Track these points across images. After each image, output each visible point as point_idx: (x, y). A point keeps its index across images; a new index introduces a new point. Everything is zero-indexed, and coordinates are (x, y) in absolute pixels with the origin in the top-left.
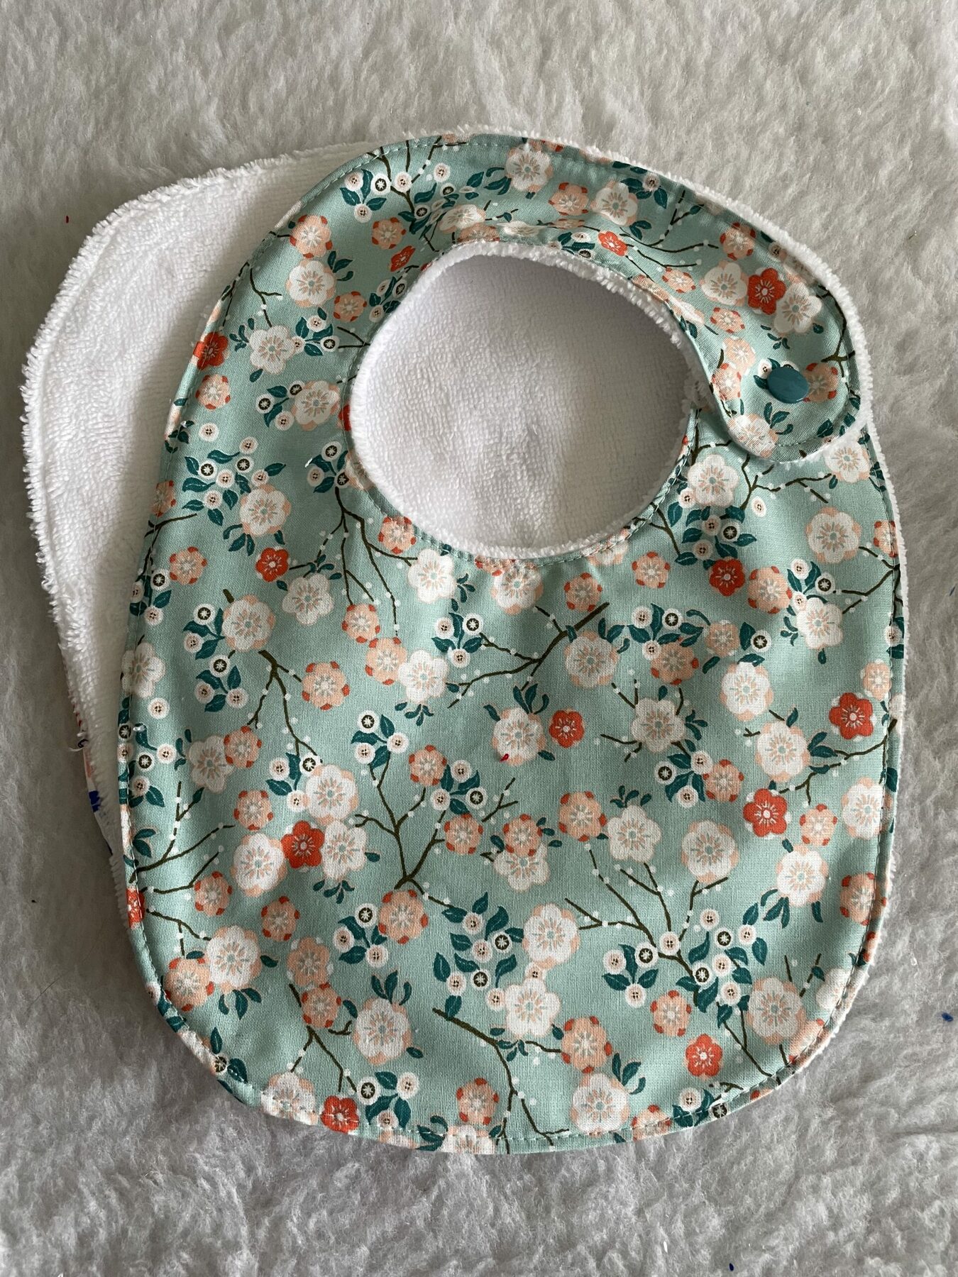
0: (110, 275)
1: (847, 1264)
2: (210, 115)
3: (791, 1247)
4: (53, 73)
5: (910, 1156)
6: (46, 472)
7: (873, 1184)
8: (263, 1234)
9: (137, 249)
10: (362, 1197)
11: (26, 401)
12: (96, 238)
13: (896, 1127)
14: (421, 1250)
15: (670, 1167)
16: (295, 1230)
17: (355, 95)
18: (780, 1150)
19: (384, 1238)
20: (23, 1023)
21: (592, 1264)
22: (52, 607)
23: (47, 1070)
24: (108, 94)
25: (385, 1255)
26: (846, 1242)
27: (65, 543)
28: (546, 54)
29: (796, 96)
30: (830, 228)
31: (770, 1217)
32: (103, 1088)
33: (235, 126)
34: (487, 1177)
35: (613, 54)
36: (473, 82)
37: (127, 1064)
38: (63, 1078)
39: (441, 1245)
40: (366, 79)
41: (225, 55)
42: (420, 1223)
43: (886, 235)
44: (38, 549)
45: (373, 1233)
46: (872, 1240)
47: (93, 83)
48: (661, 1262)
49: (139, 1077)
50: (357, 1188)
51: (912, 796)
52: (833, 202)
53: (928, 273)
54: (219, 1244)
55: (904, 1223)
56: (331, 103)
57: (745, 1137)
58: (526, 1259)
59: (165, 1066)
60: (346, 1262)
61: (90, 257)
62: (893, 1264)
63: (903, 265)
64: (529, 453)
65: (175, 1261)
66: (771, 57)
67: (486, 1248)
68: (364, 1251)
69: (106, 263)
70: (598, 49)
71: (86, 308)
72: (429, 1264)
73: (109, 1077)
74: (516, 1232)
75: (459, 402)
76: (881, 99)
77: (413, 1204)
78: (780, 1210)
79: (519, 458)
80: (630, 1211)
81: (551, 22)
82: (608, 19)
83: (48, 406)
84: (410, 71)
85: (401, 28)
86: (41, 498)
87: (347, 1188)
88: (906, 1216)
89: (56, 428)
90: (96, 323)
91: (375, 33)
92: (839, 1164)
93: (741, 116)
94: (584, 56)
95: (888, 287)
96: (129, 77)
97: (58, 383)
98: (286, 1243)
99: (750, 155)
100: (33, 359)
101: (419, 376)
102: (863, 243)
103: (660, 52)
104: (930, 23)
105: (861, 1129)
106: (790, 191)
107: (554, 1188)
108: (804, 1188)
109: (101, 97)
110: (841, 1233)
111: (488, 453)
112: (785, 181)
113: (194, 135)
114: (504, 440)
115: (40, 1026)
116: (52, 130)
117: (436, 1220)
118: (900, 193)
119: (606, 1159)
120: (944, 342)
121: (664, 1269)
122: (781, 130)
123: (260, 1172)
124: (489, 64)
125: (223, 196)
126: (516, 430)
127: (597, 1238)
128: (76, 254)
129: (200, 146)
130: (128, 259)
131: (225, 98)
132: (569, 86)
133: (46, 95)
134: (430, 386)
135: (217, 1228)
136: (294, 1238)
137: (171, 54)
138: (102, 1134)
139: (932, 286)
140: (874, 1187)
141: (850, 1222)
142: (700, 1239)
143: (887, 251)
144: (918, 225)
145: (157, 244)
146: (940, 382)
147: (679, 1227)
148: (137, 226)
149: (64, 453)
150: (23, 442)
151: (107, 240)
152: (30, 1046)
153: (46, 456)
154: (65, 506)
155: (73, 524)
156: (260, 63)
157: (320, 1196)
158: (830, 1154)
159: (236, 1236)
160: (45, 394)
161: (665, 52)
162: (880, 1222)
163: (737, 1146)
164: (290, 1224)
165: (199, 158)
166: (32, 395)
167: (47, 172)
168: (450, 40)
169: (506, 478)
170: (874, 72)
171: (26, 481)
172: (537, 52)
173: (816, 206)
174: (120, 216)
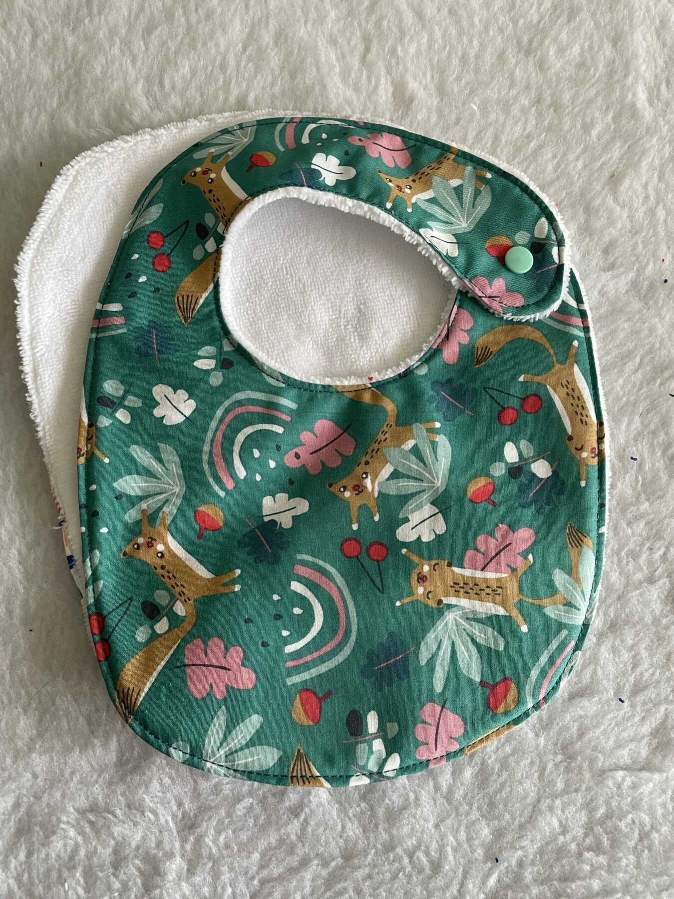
0: (74, 203)
1: (572, 856)
2: (138, 91)
3: (535, 846)
4: (28, 61)
5: (612, 786)
6: (32, 339)
7: (588, 804)
8: (189, 847)
9: (92, 185)
10: (255, 821)
11: (18, 290)
12: (64, 177)
13: (603, 765)
14: (294, 854)
15: (457, 796)
16: (211, 844)
17: (237, 76)
18: (528, 784)
19: (269, 848)
20: (25, 711)
21: (406, 860)
22: (37, 431)
23: (42, 743)
24: (67, 77)
25: (270, 859)
26: (571, 843)
27: (45, 387)
28: (367, 49)
29: (536, 78)
30: (559, 171)
31: (522, 827)
32: (80, 752)
33: (155, 99)
34: (337, 806)
35: (412, 49)
36: (318, 69)
37: (96, 737)
38: (53, 748)
39: (307, 851)
40: (245, 67)
41: (147, 49)
42: (293, 837)
43: (596, 175)
44: (27, 392)
45: (262, 844)
46: (588, 841)
47: (56, 68)
48: (451, 858)
49: (105, 745)
50: (252, 815)
51: (612, 550)
52: (561, 153)
53: (624, 201)
54: (161, 854)
55: (609, 829)
56: (221, 82)
57: (505, 775)
58: (363, 859)
59: (122, 738)
60: (245, 863)
61: (59, 191)
62: (601, 856)
63: (607, 196)
64: (359, 324)
65: (131, 866)
66: (519, 52)
67: (336, 852)
68: (256, 856)
69: (71, 194)
70: (402, 46)
71: (58, 225)
72: (299, 864)
73: (85, 746)
74: (356, 842)
75: (312, 290)
76: (593, 81)
77: (288, 824)
78: (528, 822)
79: (352, 328)
80: (430, 825)
81: (370, 27)
82: (409, 24)
83: (34, 293)
84: (275, 60)
85: (268, 32)
86: (29, 356)
87: (245, 816)
88: (610, 825)
89: (40, 309)
90: (65, 236)
91: (251, 34)
92: (566, 792)
93: (499, 92)
94: (393, 51)
95: (597, 212)
96: (81, 64)
97: (40, 277)
98: (205, 852)
99: (505, 119)
100: (22, 261)
101: (285, 273)
102: (581, 181)
103: (444, 48)
104: (626, 28)
105: (580, 768)
106: (532, 145)
107: (381, 812)
108: (543, 808)
109: (62, 78)
110: (567, 837)
111: (332, 324)
112: (529, 137)
113: (127, 106)
114: (342, 316)
115: (37, 713)
116: (29, 101)
117: (303, 834)
118: (606, 146)
119: (415, 792)
120: (634, 247)
121: (453, 863)
122: (526, 102)
123: (187, 806)
124: (328, 55)
125: (149, 148)
126: (350, 309)
127: (409, 843)
128: (49, 188)
129: (132, 114)
130: (86, 193)
131: (148, 80)
132: (383, 72)
133: (24, 76)
134: (292, 279)
135: (159, 844)
136: (210, 849)
137: (110, 49)
138: (81, 783)
139: (626, 209)
140: (589, 806)
141: (573, 829)
142: (476, 842)
143: (597, 187)
144: (618, 168)
145: (105, 182)
146: (631, 275)
147: (463, 835)
148: (91, 168)
149: (46, 326)
150: (16, 318)
151: (71, 178)
152: (31, 727)
153: (33, 328)
154: (46, 362)
155: (51, 374)
156: (171, 55)
157: (227, 821)
158: (560, 785)
159: (171, 849)
160: (31, 285)
161: (448, 48)
162: (592, 829)
163: (500, 781)
164: (207, 840)
165: (131, 121)
166: (22, 285)
167: (26, 131)
168: (302, 39)
169: (344, 340)
170: (589, 62)
171: (18, 344)
172: (361, 48)
173: (550, 155)
174: (79, 162)
